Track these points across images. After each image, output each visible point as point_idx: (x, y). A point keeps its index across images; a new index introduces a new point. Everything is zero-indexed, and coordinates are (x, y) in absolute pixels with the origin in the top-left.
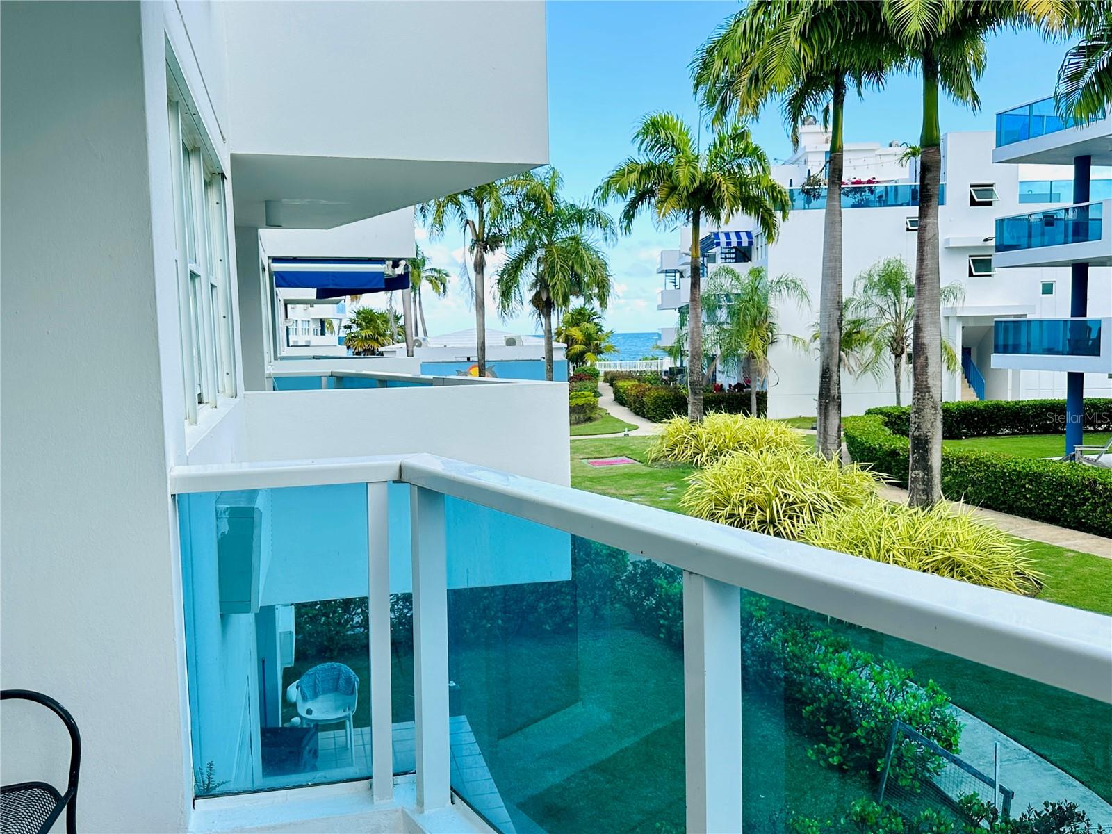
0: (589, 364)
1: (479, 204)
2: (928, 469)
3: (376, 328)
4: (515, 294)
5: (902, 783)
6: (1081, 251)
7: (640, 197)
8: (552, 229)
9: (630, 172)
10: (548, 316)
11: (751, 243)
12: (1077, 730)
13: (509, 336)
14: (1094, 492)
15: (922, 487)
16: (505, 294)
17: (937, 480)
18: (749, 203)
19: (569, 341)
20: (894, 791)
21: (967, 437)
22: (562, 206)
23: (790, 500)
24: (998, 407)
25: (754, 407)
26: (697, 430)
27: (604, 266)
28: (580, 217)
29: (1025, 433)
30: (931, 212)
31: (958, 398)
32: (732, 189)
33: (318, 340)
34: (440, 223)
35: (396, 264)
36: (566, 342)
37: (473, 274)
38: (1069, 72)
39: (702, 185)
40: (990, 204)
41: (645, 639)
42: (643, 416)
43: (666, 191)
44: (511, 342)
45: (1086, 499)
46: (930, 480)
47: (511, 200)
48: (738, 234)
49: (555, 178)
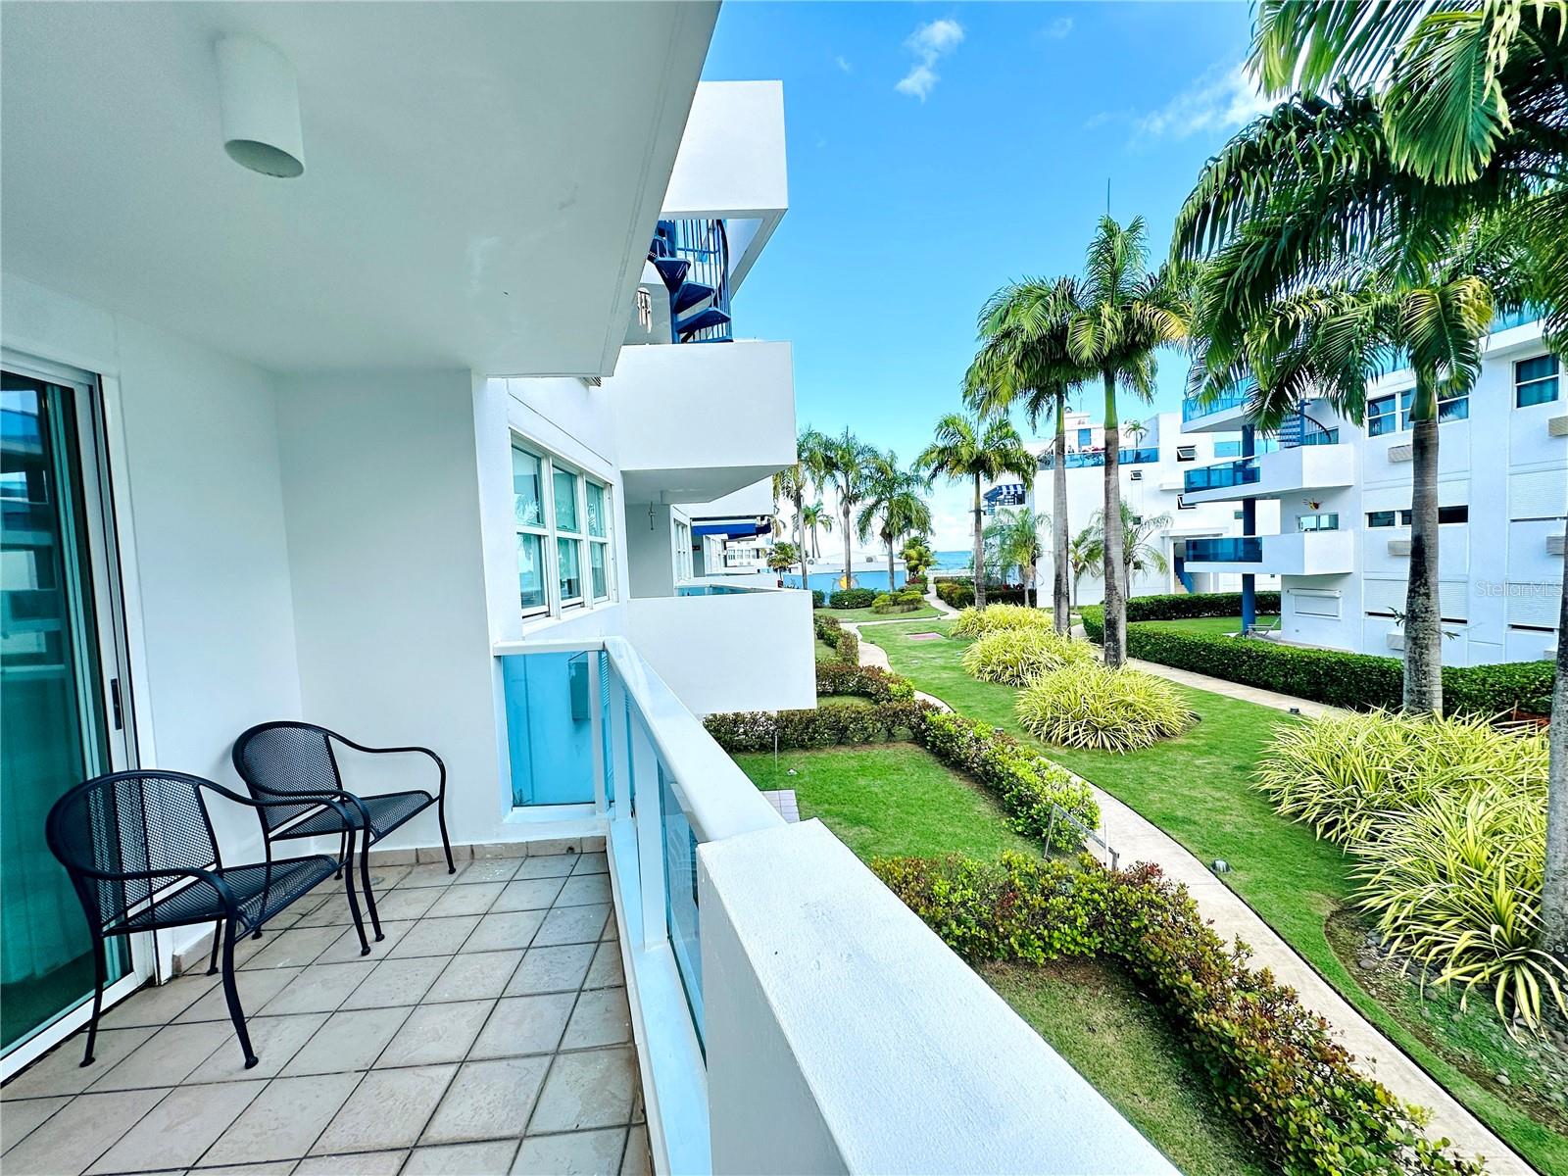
0: (920, 573)
1: (846, 474)
2: (1116, 641)
3: (786, 554)
4: (869, 530)
5: (1059, 845)
6: (1249, 490)
7: (941, 466)
8: (892, 489)
9: (932, 452)
10: (890, 543)
11: (1023, 492)
12: (1197, 818)
13: (869, 556)
14: (1249, 657)
15: (1113, 653)
16: (863, 530)
17: (1123, 648)
18: (1010, 466)
19: (908, 558)
20: (1055, 850)
21: (1176, 619)
22: (898, 473)
23: (1031, 662)
24: (1199, 598)
25: (1027, 600)
26: (982, 615)
27: (926, 510)
28: (908, 480)
29: (1221, 616)
30: (1113, 471)
31: (1173, 592)
32: (998, 459)
33: (754, 561)
34: (821, 488)
35: (763, 518)
36: (906, 559)
37: (842, 518)
38: (1194, 375)
39: (978, 458)
40: (1193, 459)
41: (919, 749)
42: (953, 606)
43: (955, 462)
44: (870, 560)
45: (1244, 662)
46: (1118, 648)
47: (866, 472)
48: (1015, 486)
49: (893, 457)
